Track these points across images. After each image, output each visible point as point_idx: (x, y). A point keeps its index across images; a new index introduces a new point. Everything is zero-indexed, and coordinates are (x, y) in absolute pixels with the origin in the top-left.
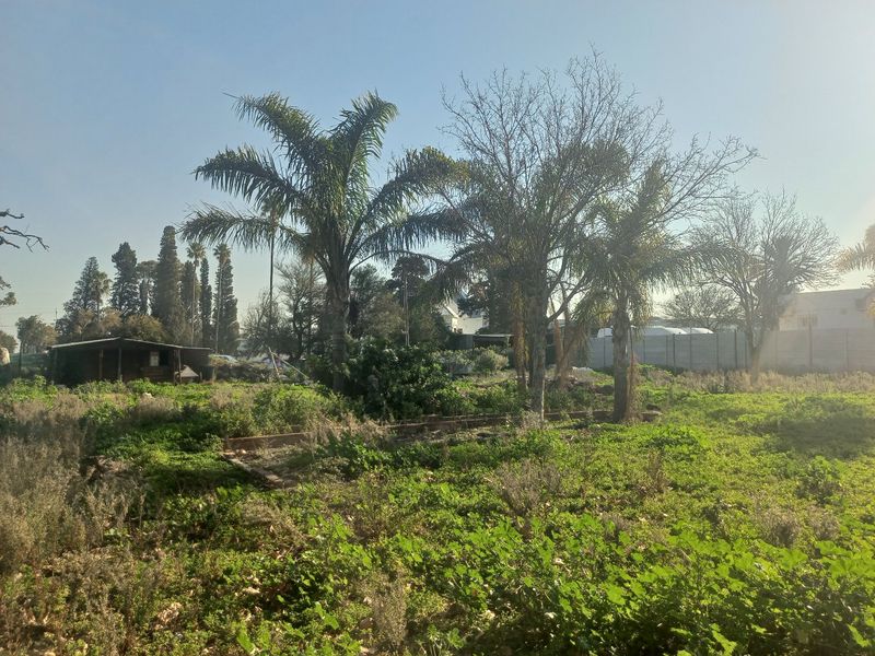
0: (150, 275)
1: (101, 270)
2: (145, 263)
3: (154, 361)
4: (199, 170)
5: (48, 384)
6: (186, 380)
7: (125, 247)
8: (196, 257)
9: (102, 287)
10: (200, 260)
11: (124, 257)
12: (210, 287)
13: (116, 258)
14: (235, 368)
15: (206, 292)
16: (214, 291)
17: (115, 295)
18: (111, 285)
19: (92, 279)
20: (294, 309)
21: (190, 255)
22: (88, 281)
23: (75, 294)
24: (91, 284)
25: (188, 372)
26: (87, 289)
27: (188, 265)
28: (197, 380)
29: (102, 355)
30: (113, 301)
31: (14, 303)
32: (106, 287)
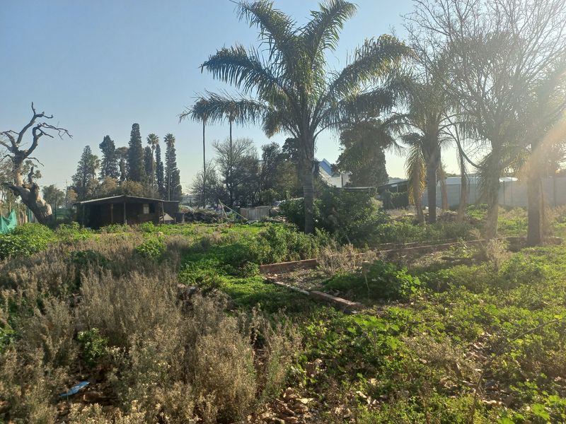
0: (124, 156)
1: (93, 153)
2: (119, 149)
3: (146, 210)
4: (204, 65)
5: (81, 227)
6: (167, 222)
7: (107, 138)
8: (153, 143)
9: (95, 165)
10: (155, 145)
11: (107, 145)
12: (162, 163)
13: (102, 146)
14: (196, 214)
15: (160, 166)
16: (165, 166)
17: (103, 170)
18: (100, 163)
19: (88, 160)
20: (226, 174)
21: (149, 142)
22: (86, 161)
23: (78, 170)
24: (88, 162)
25: (167, 217)
26: (86, 167)
27: (148, 149)
28: (173, 222)
29: (112, 208)
30: (102, 173)
31: (40, 177)
32: (98, 165)
